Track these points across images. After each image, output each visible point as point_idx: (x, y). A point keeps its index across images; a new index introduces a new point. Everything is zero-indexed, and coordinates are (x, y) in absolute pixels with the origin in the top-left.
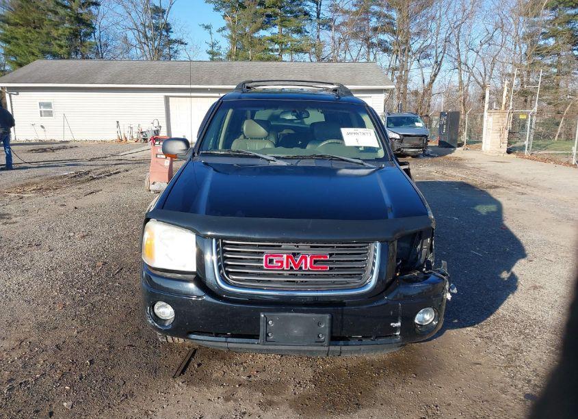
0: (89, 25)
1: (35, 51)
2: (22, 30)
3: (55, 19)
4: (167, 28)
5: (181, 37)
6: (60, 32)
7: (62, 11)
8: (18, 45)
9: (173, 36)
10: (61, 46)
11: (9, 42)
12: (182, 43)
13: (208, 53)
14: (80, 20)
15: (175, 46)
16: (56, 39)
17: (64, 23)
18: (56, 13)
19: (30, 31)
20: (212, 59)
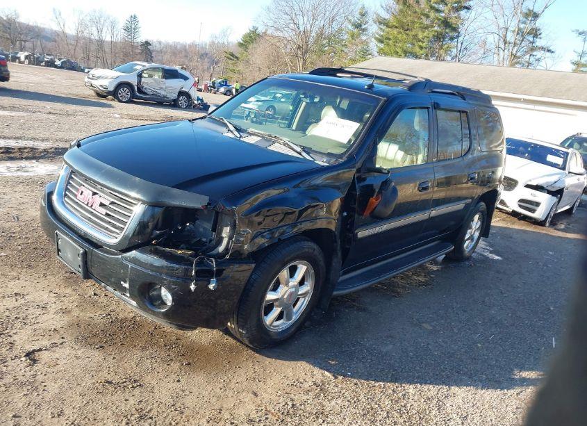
0: (455, 29)
1: (399, 50)
2: (395, 31)
3: (426, 22)
4: (535, 33)
5: (549, 44)
6: (425, 34)
7: (432, 15)
8: (388, 44)
9: (539, 43)
10: (421, 48)
11: (382, 42)
12: (549, 51)
13: (573, 63)
14: (446, 23)
15: (539, 54)
16: (420, 41)
17: (433, 27)
18: (427, 16)
19: (401, 33)
20: (574, 71)
